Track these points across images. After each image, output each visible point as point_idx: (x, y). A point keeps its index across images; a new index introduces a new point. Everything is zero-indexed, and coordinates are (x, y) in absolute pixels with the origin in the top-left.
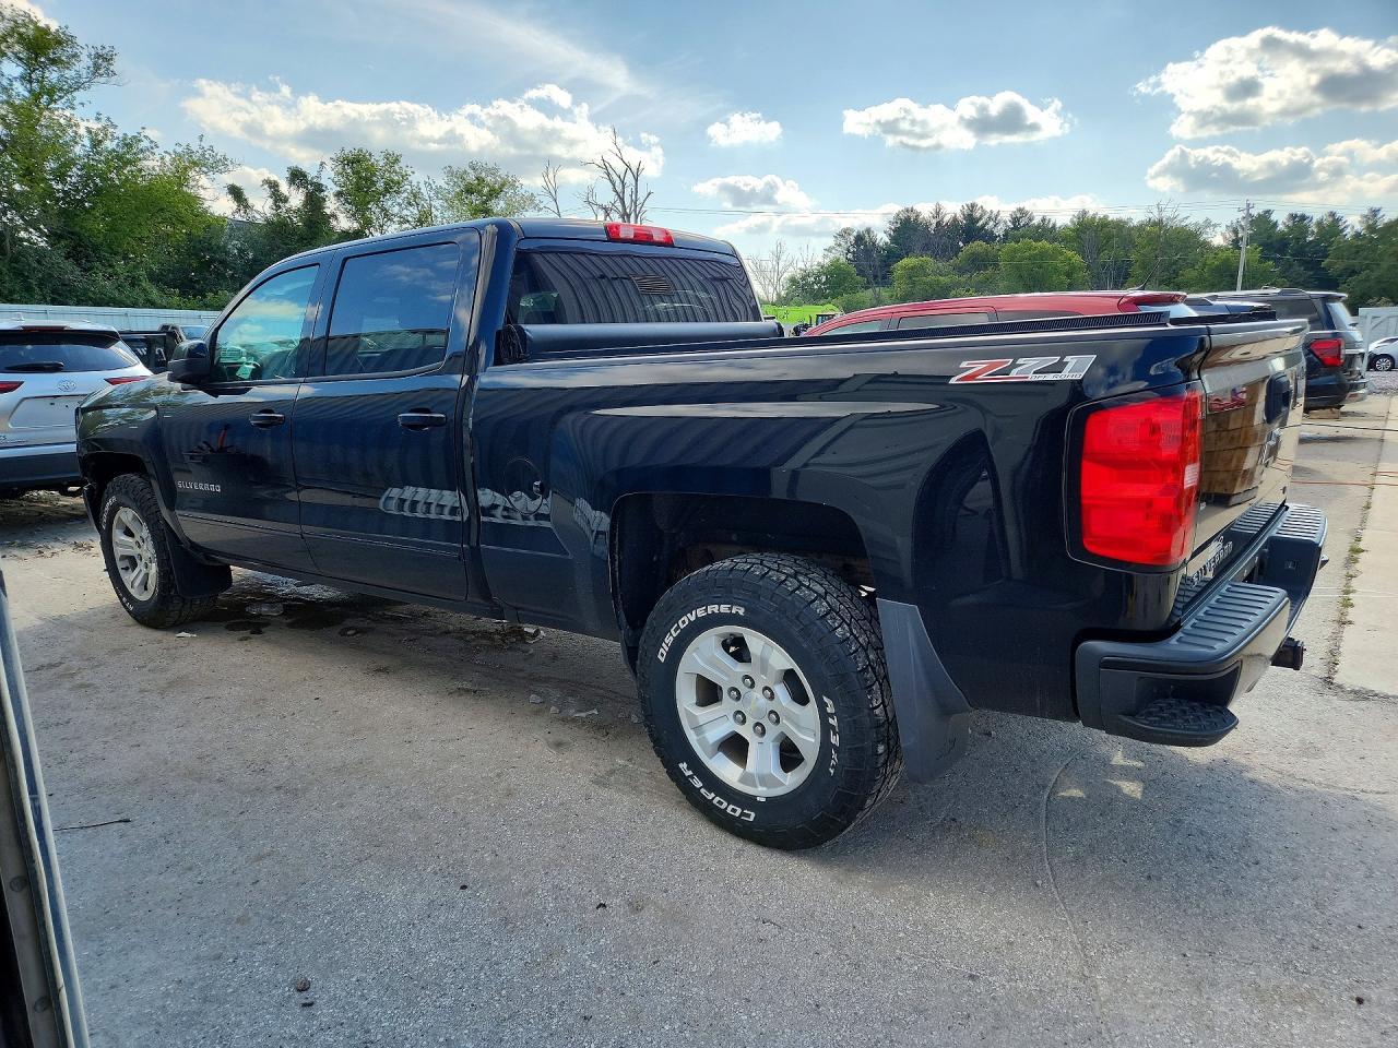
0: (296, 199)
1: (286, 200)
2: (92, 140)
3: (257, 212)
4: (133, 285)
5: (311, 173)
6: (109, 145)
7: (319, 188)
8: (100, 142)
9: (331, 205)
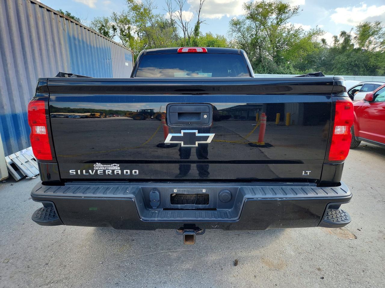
0: (341, 40)
1: (338, 41)
2: (288, 32)
3: (328, 46)
4: (288, 68)
5: (348, 32)
6: (291, 32)
7: (349, 36)
8: (290, 32)
9: (353, 42)
